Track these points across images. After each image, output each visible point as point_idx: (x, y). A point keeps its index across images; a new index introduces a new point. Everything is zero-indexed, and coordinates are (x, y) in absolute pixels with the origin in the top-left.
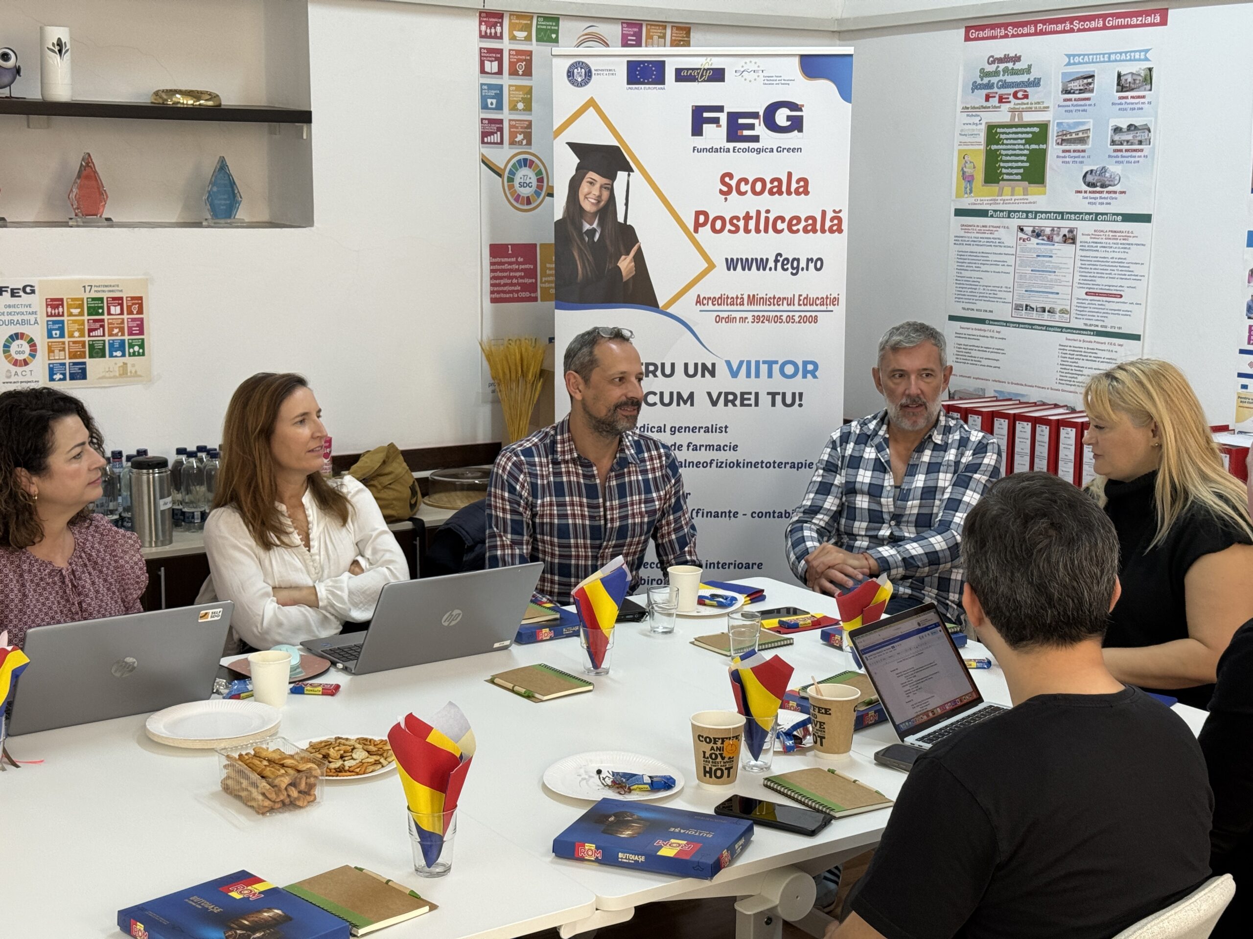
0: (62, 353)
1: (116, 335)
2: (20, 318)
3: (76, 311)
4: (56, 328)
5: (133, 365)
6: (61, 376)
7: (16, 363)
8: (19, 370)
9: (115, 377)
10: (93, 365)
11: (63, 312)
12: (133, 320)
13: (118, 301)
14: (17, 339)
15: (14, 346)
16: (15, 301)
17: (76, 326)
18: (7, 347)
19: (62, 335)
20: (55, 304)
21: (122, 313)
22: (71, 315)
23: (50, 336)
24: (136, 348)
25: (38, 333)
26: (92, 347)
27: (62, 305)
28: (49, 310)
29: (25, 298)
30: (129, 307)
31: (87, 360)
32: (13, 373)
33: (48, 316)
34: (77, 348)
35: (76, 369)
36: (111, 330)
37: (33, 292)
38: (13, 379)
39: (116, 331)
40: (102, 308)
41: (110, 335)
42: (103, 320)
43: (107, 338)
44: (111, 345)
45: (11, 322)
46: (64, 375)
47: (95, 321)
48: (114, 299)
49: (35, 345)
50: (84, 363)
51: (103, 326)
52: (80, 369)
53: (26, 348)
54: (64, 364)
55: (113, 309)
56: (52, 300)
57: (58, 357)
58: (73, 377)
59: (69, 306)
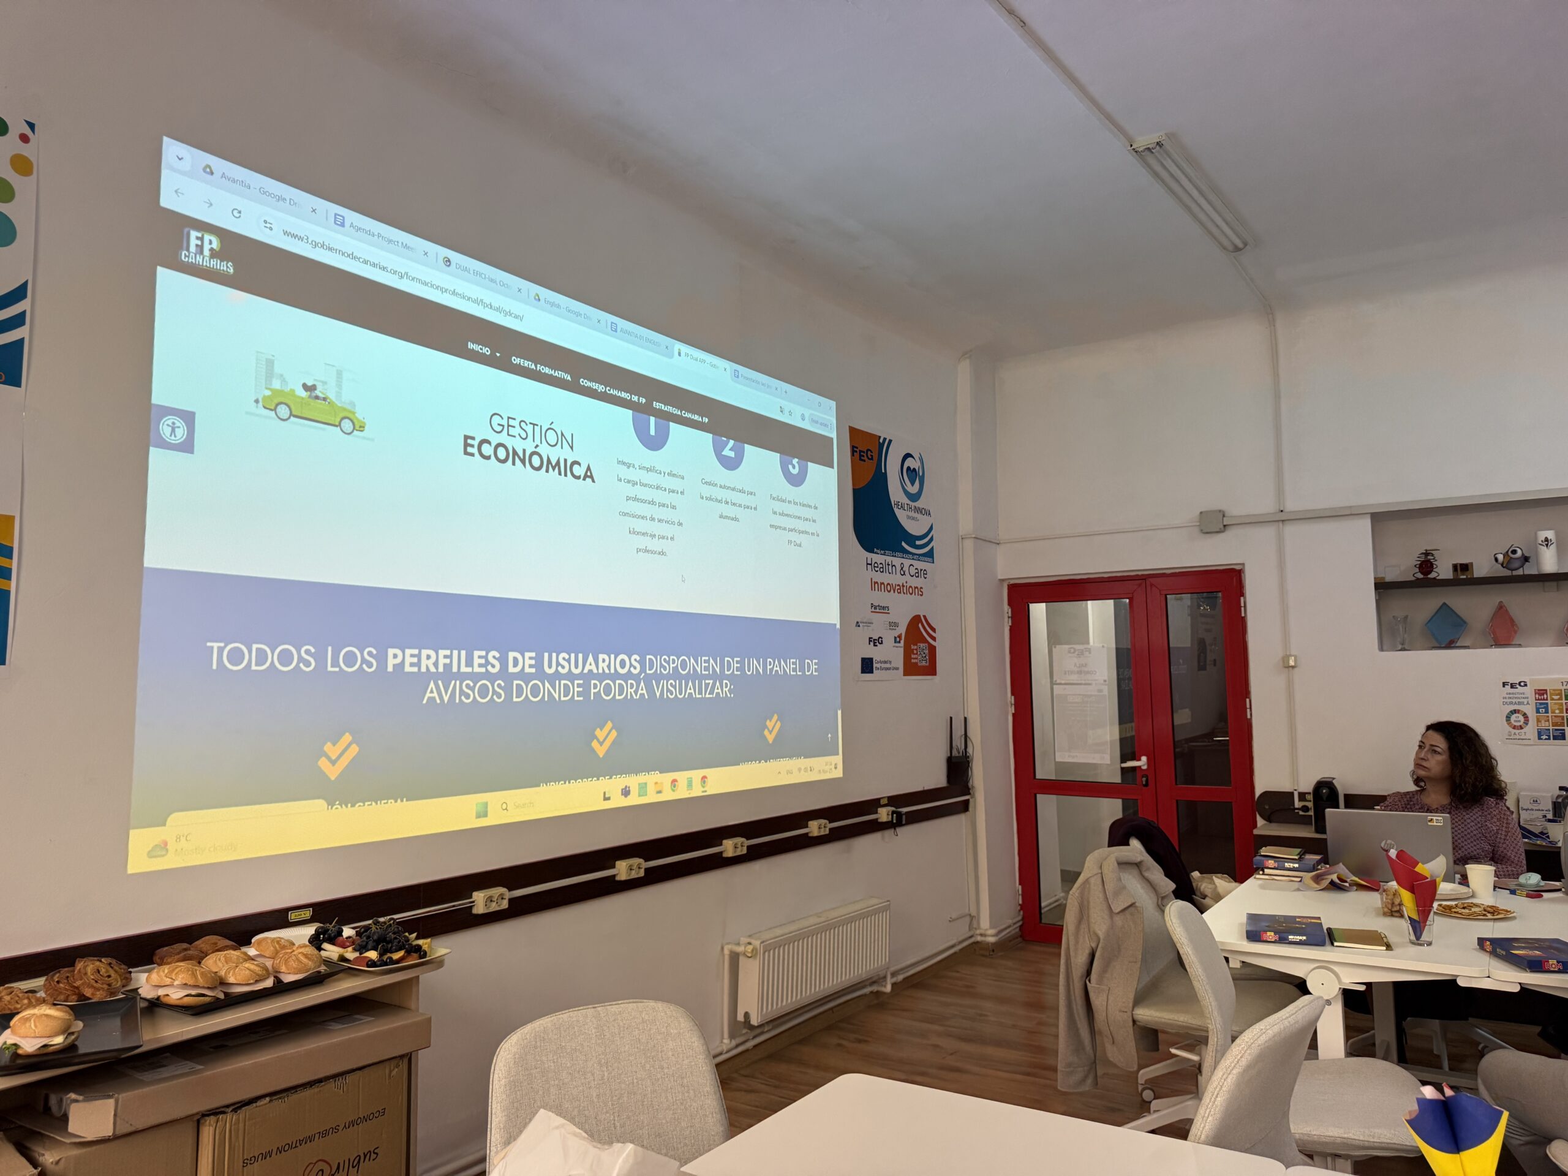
0: (1547, 723)
2: (1517, 700)
3: (1557, 697)
4: (1542, 706)
6: (1547, 737)
7: (1514, 727)
8: (1517, 731)
11: (1547, 698)
14: (1515, 713)
15: (1513, 717)
16: (1514, 690)
17: (1557, 706)
18: (1508, 718)
19: (1547, 712)
20: (1541, 693)
22: (1552, 699)
23: (1538, 711)
25: (1530, 710)
27: (1547, 693)
28: (1537, 696)
29: (1520, 689)
32: (1513, 734)
33: (1536, 700)
34: (1559, 720)
35: (1557, 733)
37: (1526, 685)
45: (1511, 703)
46: (1549, 736)
49: (1527, 717)
50: (1564, 730)
52: (1561, 733)
53: (1522, 718)
54: (1549, 730)
56: (1539, 690)
57: (1544, 725)
58: (1555, 738)
59: (1551, 694)
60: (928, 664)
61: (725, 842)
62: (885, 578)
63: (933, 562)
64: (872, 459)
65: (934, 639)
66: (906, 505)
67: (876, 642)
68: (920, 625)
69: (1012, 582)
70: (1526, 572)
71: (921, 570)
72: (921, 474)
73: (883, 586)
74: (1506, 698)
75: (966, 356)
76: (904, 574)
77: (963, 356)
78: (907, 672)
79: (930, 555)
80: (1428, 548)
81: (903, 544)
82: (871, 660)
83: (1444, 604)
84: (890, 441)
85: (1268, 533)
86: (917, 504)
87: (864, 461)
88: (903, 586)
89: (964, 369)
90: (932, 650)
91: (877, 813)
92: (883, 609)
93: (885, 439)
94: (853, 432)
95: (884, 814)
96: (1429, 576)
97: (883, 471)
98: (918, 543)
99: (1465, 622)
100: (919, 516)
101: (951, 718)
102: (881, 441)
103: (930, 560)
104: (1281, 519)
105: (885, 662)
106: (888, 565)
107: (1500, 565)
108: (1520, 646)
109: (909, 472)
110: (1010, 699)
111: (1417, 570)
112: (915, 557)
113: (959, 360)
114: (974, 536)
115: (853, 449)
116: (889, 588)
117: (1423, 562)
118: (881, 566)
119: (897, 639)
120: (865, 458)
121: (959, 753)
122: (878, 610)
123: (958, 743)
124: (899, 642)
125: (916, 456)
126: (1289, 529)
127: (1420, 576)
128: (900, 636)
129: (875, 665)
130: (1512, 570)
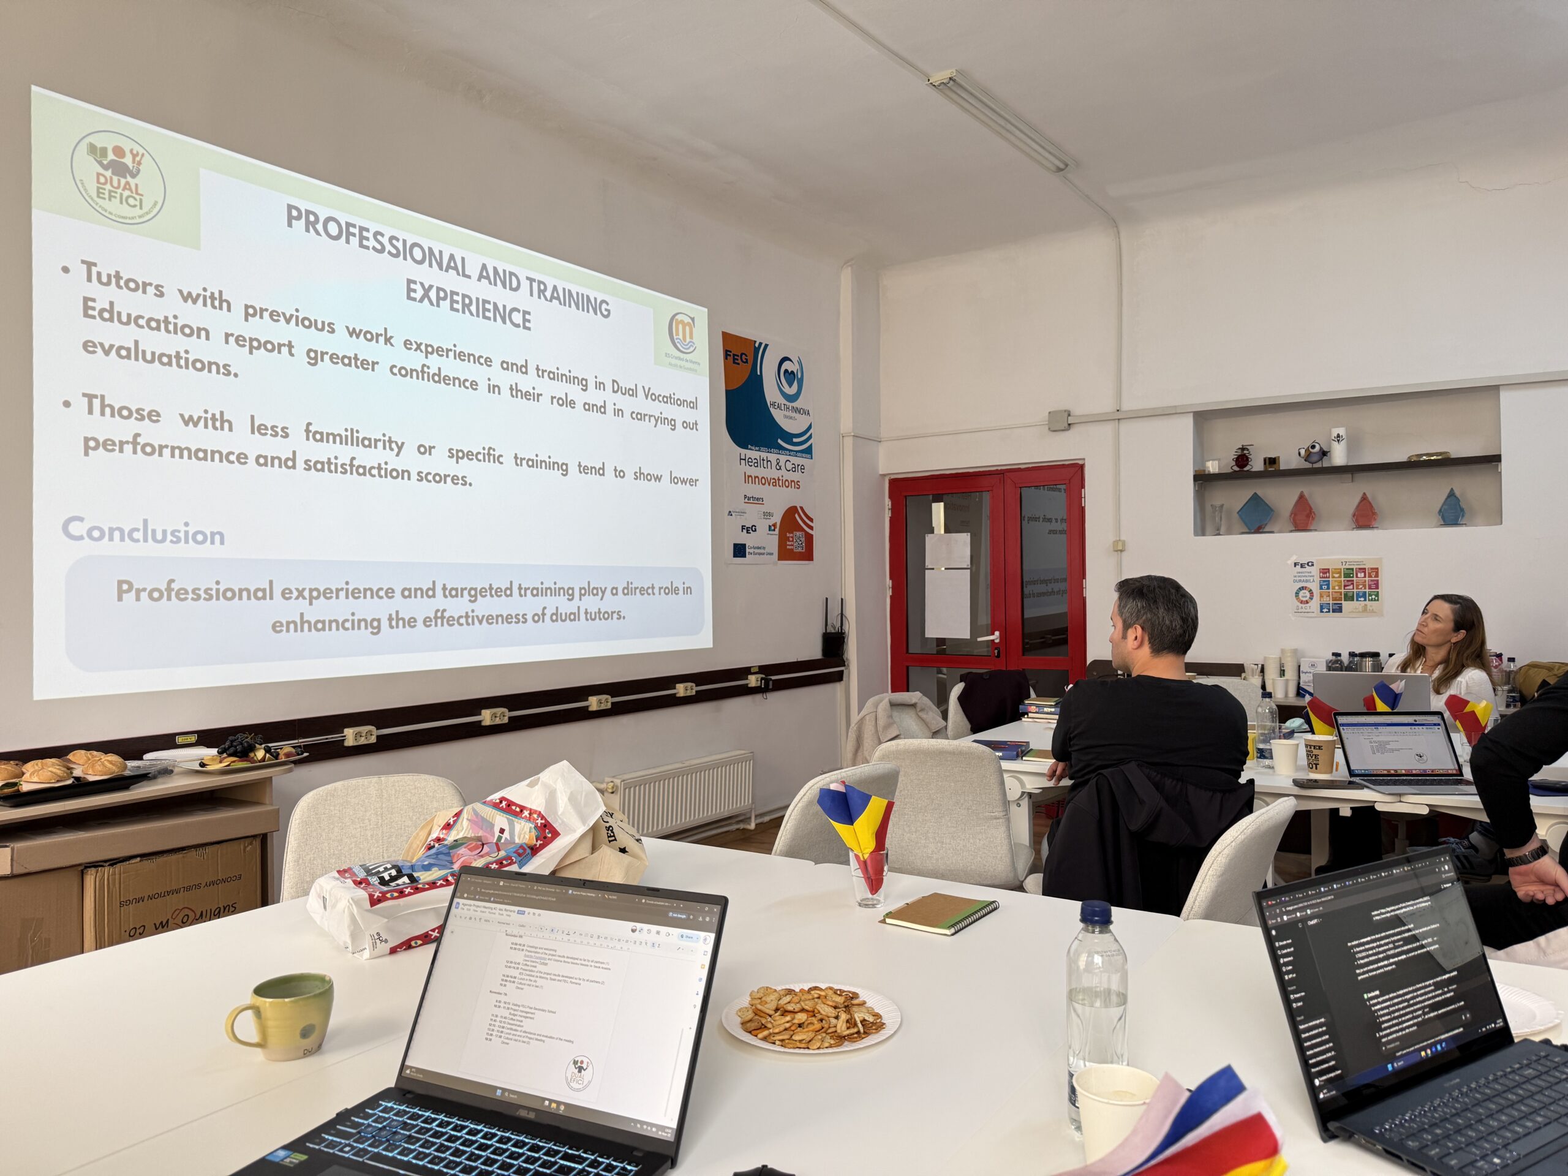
0: (1328, 598)
1: (1361, 589)
2: (1305, 578)
3: (1337, 575)
4: (1325, 584)
5: (1371, 606)
6: (1327, 610)
7: (1302, 602)
8: (1303, 606)
9: (1359, 612)
10: (1346, 605)
11: (1329, 576)
12: (1372, 581)
13: (1363, 570)
14: (1303, 589)
15: (1301, 593)
16: (1303, 570)
17: (1337, 584)
18: (1297, 594)
19: (1328, 588)
20: (1325, 571)
21: (1365, 577)
22: (1333, 577)
23: (1321, 588)
24: (1373, 597)
25: (1314, 586)
26: (1346, 595)
27: (1329, 572)
28: (1321, 574)
29: (1308, 569)
30: (1369, 574)
31: (1343, 602)
32: (1300, 607)
33: (1320, 578)
34: (1336, 595)
35: (1336, 607)
36: (1357, 586)
37: (1313, 565)
38: (1300, 611)
39: (1361, 587)
40: (1353, 574)
41: (1357, 588)
42: (1353, 581)
43: (1355, 590)
44: (1358, 595)
45: (1300, 581)
46: (1329, 609)
47: (1348, 581)
48: (1360, 569)
49: (1312, 593)
50: (1341, 604)
51: (1353, 584)
52: (1339, 607)
53: (1308, 594)
54: (1329, 604)
55: (1359, 575)
56: (1323, 569)
57: (1326, 600)
58: (1334, 611)
59: (1333, 573)
60: (804, 551)
61: (590, 698)
62: (760, 472)
63: (812, 458)
64: (747, 362)
65: (811, 528)
66: (783, 406)
67: (749, 529)
68: (797, 516)
69: (893, 477)
70: (1325, 465)
71: (798, 465)
72: (799, 376)
73: (757, 479)
74: (1296, 576)
75: (850, 263)
76: (780, 469)
77: (845, 264)
78: (781, 558)
79: (809, 451)
80: (1244, 444)
81: (780, 441)
82: (744, 546)
83: (1255, 493)
84: (766, 345)
85: (1108, 429)
86: (795, 404)
87: (738, 364)
88: (779, 480)
89: (846, 278)
90: (809, 539)
91: (747, 679)
92: (758, 500)
93: (760, 344)
94: (726, 336)
95: (753, 681)
96: (1246, 469)
97: (759, 373)
98: (795, 440)
99: (1272, 510)
100: (797, 415)
101: (827, 599)
102: (757, 345)
103: (809, 456)
104: (1118, 417)
105: (759, 548)
106: (763, 460)
107: (1303, 460)
108: (1316, 530)
109: (787, 374)
110: (889, 583)
111: (1234, 463)
112: (792, 453)
113: (842, 267)
114: (853, 434)
115: (727, 354)
116: (764, 481)
117: (1240, 455)
118: (756, 461)
119: (772, 528)
120: (739, 361)
121: (835, 628)
122: (752, 501)
123: (833, 620)
124: (774, 530)
125: (795, 360)
126: (1125, 426)
127: (1236, 468)
128: (774, 525)
129: (748, 550)
130: (1313, 463)
